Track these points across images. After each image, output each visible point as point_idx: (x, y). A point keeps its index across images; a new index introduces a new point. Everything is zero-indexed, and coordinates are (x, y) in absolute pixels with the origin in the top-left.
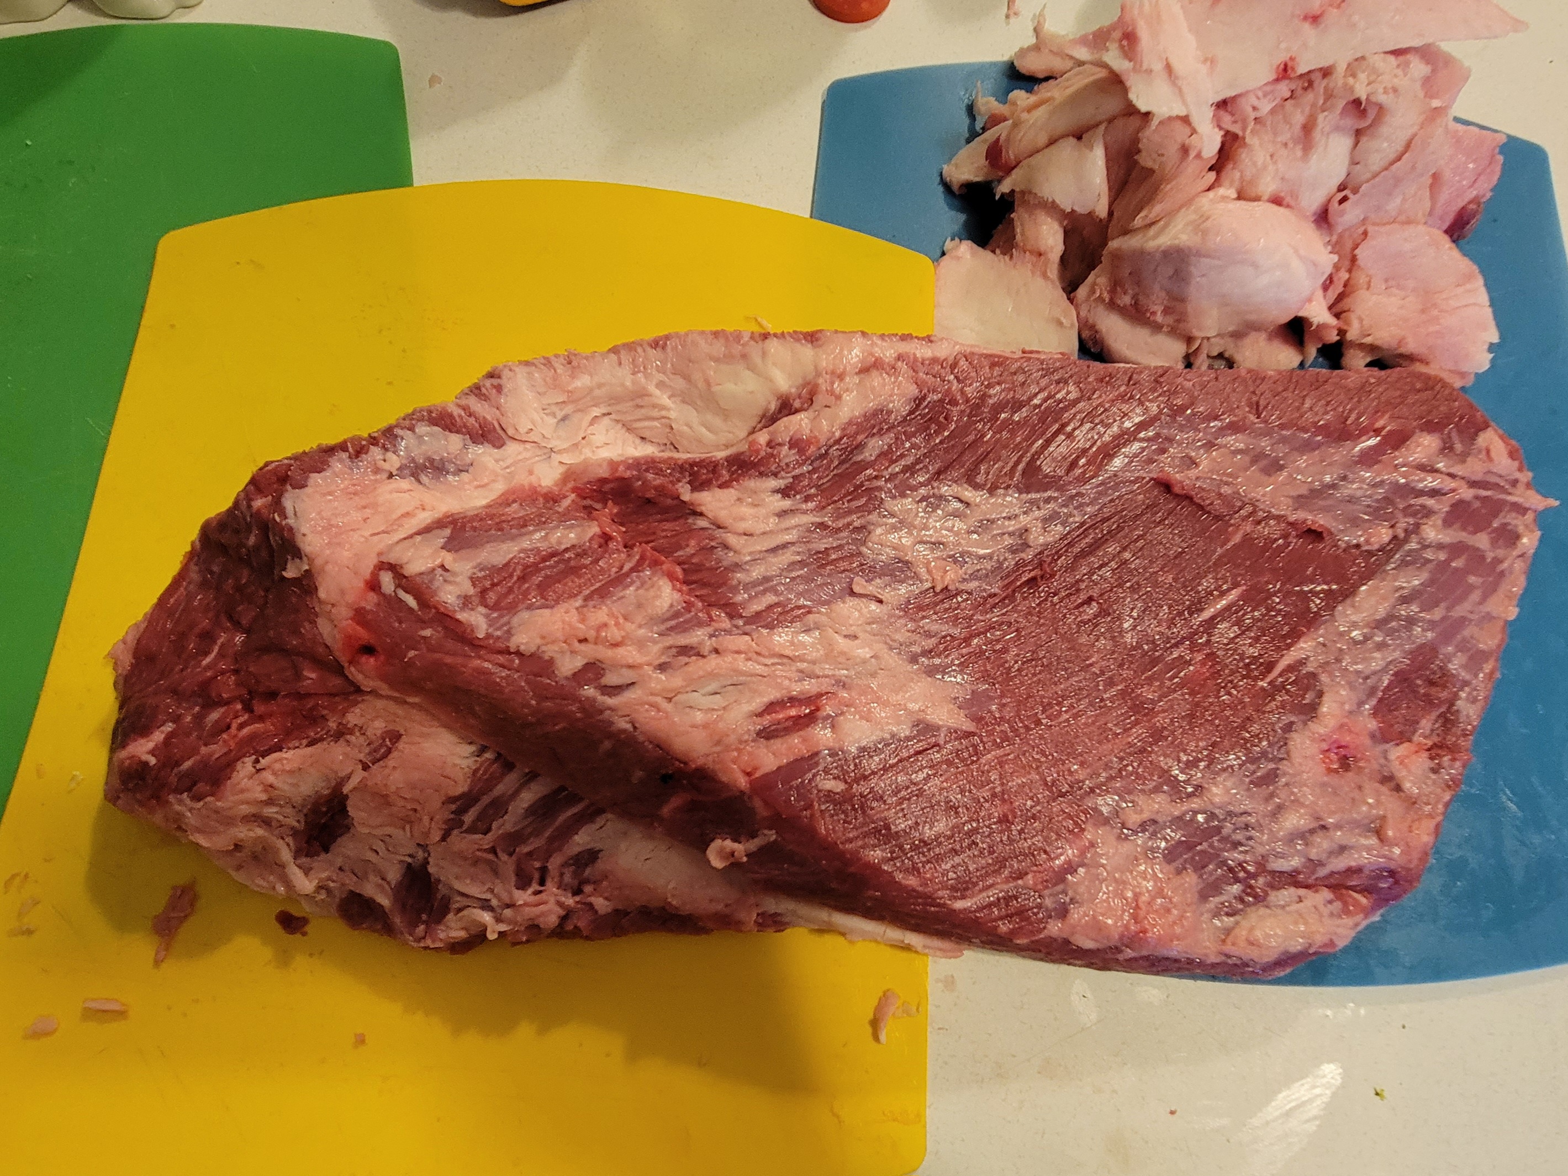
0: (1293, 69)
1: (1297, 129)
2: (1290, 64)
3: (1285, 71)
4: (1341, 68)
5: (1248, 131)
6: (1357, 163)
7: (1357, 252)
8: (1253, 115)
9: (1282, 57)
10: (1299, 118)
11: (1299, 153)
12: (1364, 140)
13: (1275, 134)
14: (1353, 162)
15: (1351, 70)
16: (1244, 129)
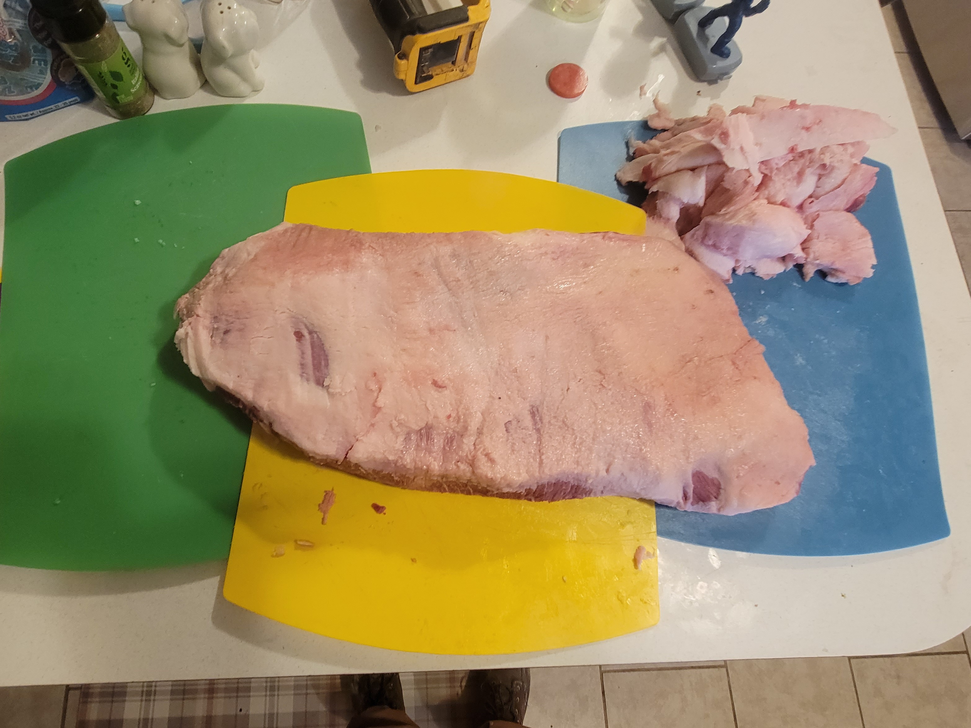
0: (796, 149)
1: (795, 174)
2: (795, 147)
3: (792, 150)
4: (818, 150)
5: (773, 174)
6: (819, 187)
7: (814, 223)
8: (775, 167)
9: (791, 145)
10: (796, 169)
11: (795, 184)
12: (823, 178)
13: (785, 176)
14: (817, 187)
15: (822, 152)
16: (771, 172)
